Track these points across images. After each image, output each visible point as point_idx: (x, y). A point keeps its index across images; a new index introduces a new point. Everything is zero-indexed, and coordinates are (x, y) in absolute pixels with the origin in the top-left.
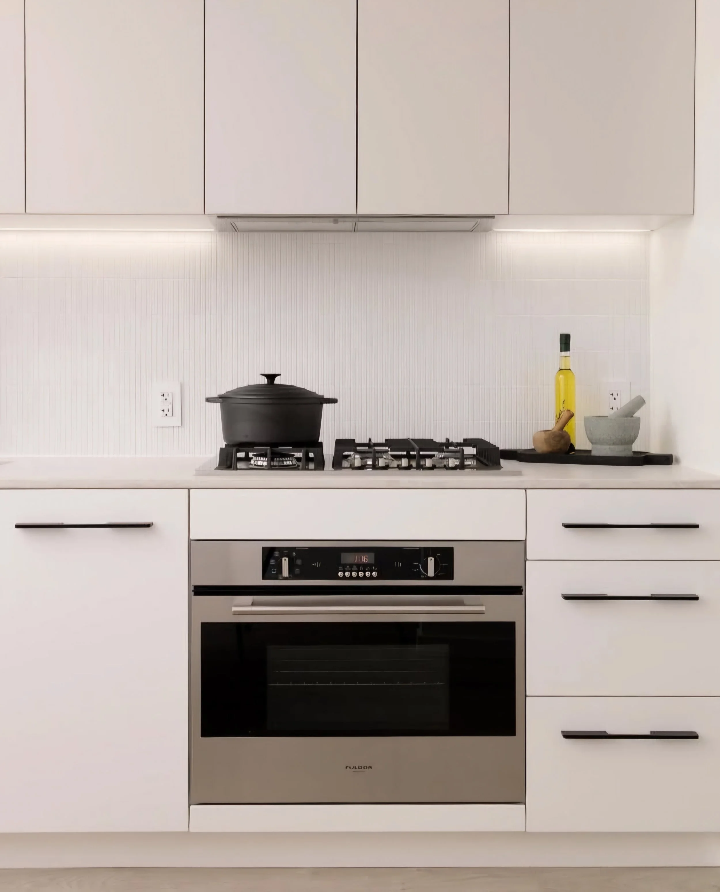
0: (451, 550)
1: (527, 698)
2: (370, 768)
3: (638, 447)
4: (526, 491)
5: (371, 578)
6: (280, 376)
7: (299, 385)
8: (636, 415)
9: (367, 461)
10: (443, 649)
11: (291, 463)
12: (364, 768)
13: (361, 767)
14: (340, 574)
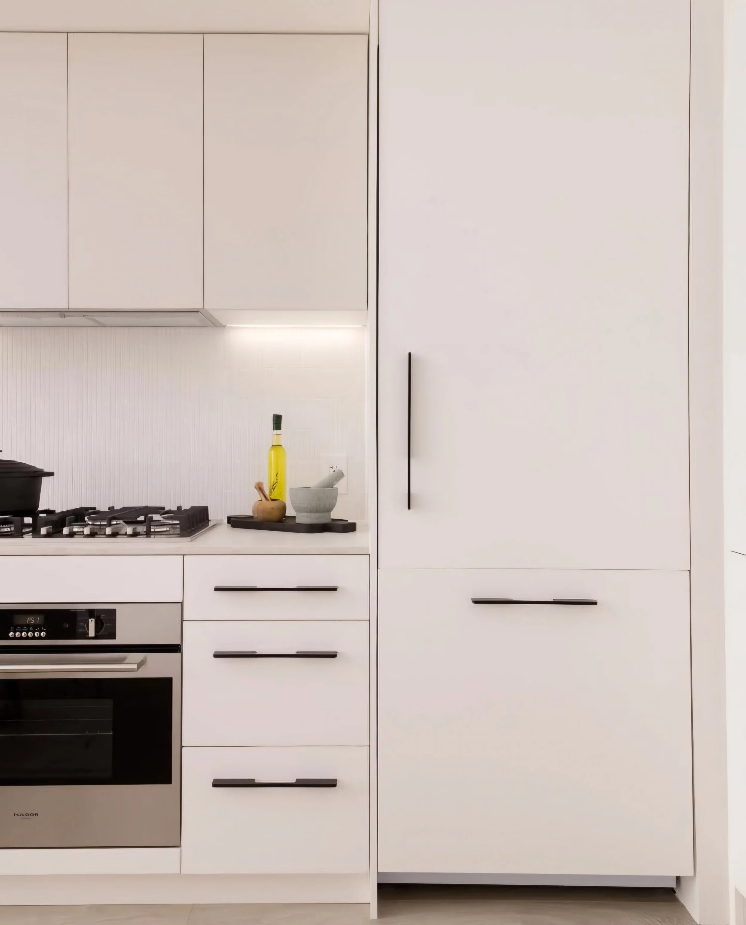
0: (114, 611)
1: (184, 749)
2: (37, 815)
3: (336, 514)
4: (184, 556)
5: (40, 638)
6: (1, 452)
7: (18, 460)
8: (335, 486)
9: (73, 528)
10: (108, 704)
11: (9, 530)
12: (31, 815)
13: (28, 814)
14: (11, 634)
